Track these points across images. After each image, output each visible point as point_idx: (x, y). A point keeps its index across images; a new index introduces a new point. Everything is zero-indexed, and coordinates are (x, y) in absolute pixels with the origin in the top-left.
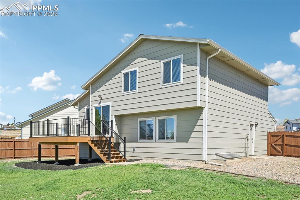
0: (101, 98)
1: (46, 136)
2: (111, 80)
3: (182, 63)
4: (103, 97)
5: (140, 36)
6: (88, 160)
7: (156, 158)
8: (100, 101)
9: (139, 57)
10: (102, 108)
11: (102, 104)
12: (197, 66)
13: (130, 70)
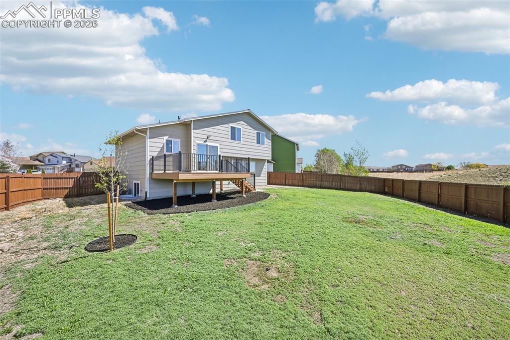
0: (208, 138)
2: (219, 126)
3: (265, 137)
4: (210, 138)
5: (248, 110)
9: (242, 121)
10: (208, 147)
11: (209, 144)
13: (236, 126)
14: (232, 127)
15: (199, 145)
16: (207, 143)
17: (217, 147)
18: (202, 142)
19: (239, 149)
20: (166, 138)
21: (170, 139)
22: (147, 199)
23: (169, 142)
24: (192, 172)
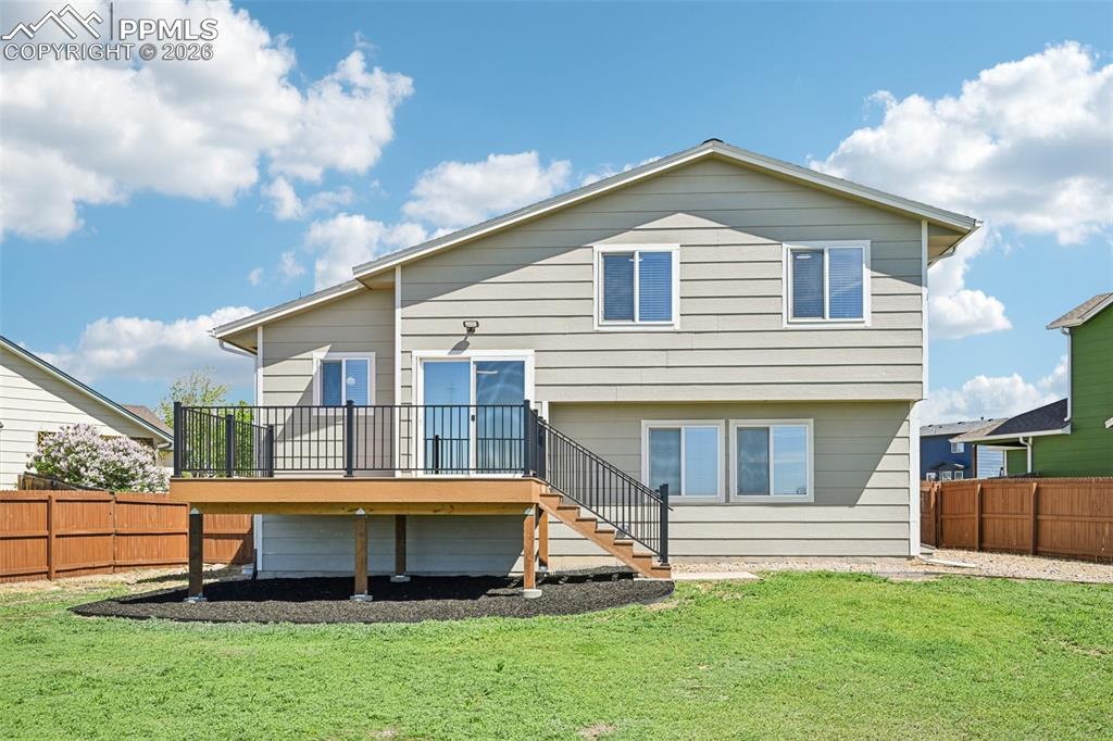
0: (471, 330)
1: (341, 477)
2: (530, 267)
3: (867, 267)
4: (485, 327)
5: (710, 144)
6: (392, 580)
7: (728, 556)
8: (463, 338)
9: (682, 211)
10: (473, 368)
11: (475, 354)
12: (921, 285)
13: (638, 248)
14: (610, 260)
15: (429, 366)
16: (466, 353)
17: (521, 365)
18: (443, 354)
19: (661, 359)
20: (320, 355)
21: (335, 357)
22: (259, 577)
23: (330, 371)
24: (398, 475)
